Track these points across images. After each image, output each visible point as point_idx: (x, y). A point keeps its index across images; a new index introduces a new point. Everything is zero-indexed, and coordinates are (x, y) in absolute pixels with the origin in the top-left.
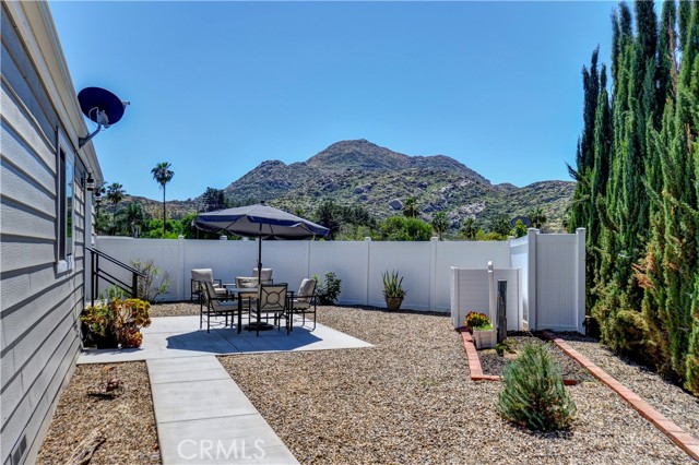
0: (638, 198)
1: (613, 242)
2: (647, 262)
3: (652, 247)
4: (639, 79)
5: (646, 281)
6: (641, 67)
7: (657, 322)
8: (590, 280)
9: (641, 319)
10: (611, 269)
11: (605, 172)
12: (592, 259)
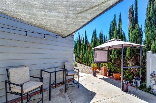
0: (79, 52)
1: (78, 55)
2: (80, 56)
3: (81, 55)
4: (79, 43)
5: (80, 57)
6: (79, 42)
7: (81, 60)
8: (76, 58)
9: (80, 60)
10: (77, 57)
11: (77, 49)
12: (76, 56)
